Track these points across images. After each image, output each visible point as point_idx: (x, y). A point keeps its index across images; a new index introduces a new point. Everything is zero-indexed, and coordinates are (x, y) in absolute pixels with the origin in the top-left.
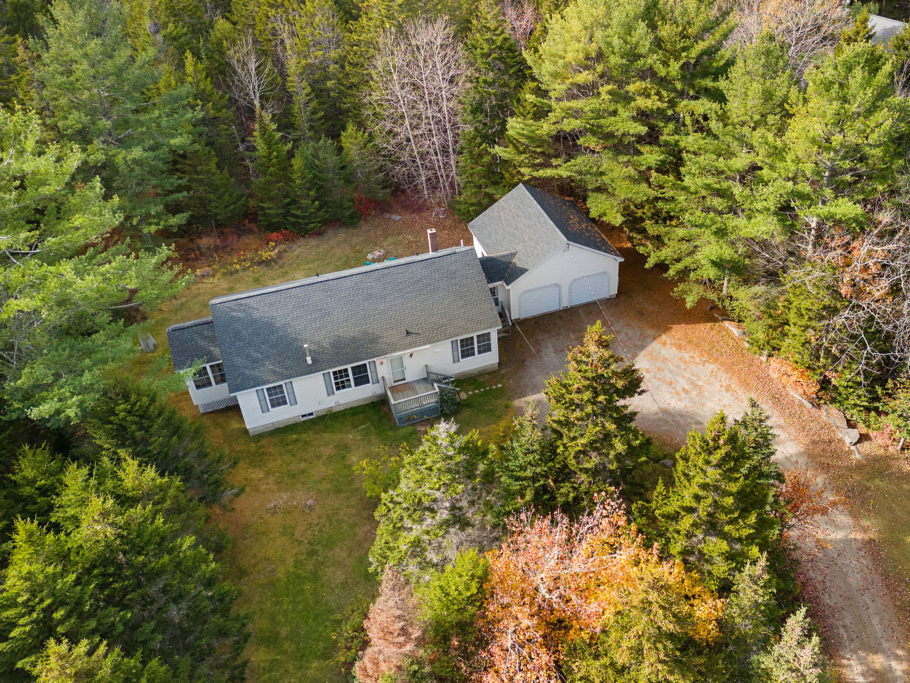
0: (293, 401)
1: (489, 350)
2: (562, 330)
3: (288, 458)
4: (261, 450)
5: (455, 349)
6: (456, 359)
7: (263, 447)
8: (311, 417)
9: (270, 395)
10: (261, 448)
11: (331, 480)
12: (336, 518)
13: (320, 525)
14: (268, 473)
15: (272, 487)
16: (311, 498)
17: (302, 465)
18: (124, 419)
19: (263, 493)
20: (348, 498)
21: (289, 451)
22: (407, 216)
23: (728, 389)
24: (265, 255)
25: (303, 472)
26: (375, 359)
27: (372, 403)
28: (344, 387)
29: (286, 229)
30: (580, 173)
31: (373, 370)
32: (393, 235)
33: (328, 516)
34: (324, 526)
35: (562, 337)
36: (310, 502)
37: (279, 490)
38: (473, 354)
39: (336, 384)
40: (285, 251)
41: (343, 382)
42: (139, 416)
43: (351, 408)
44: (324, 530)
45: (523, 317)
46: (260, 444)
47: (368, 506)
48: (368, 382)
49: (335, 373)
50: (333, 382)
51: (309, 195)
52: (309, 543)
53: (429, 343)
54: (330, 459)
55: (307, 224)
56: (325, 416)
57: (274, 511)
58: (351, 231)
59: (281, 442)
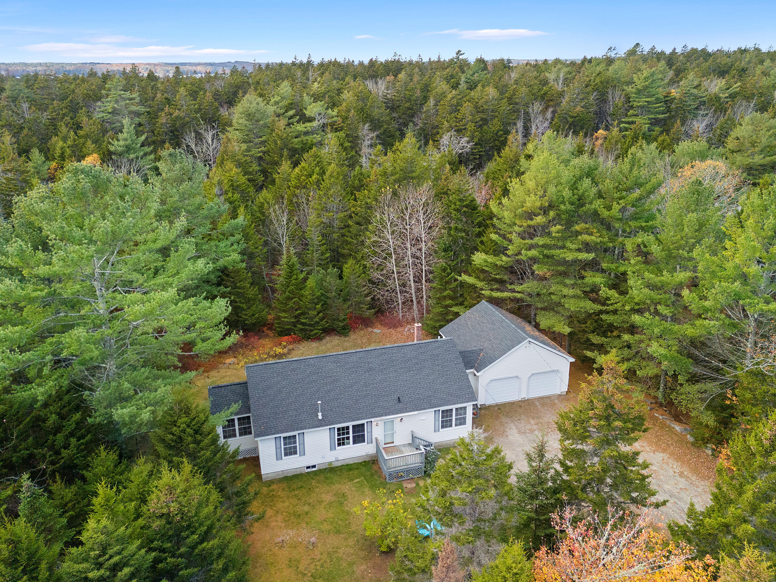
0: (302, 453)
1: (464, 423)
2: (523, 416)
3: (294, 501)
4: (271, 494)
5: (437, 419)
6: (437, 429)
7: (273, 490)
8: (314, 469)
9: (285, 444)
10: (272, 491)
11: (332, 522)
12: (336, 555)
13: (322, 561)
14: (277, 512)
15: (280, 524)
16: (314, 535)
17: (306, 508)
18: (184, 431)
19: (273, 529)
20: (346, 539)
21: (296, 496)
22: (386, 330)
23: (681, 474)
24: (279, 350)
25: (307, 513)
26: (373, 420)
27: (365, 462)
28: (344, 444)
29: (295, 334)
30: (530, 295)
31: (369, 430)
32: (375, 342)
33: (329, 553)
34: (325, 562)
35: (523, 422)
36: (313, 539)
37: (287, 527)
38: (451, 426)
39: (339, 440)
40: (293, 349)
41: (343, 439)
42: (195, 430)
43: (347, 465)
44: (325, 565)
45: (488, 403)
46: (271, 488)
47: (364, 548)
48: (364, 441)
49: (339, 429)
50: (336, 437)
51: (315, 308)
52: (312, 576)
53: (417, 410)
54: (330, 504)
55: (312, 331)
56: (325, 469)
57: (282, 545)
58: (343, 338)
59: (289, 488)
